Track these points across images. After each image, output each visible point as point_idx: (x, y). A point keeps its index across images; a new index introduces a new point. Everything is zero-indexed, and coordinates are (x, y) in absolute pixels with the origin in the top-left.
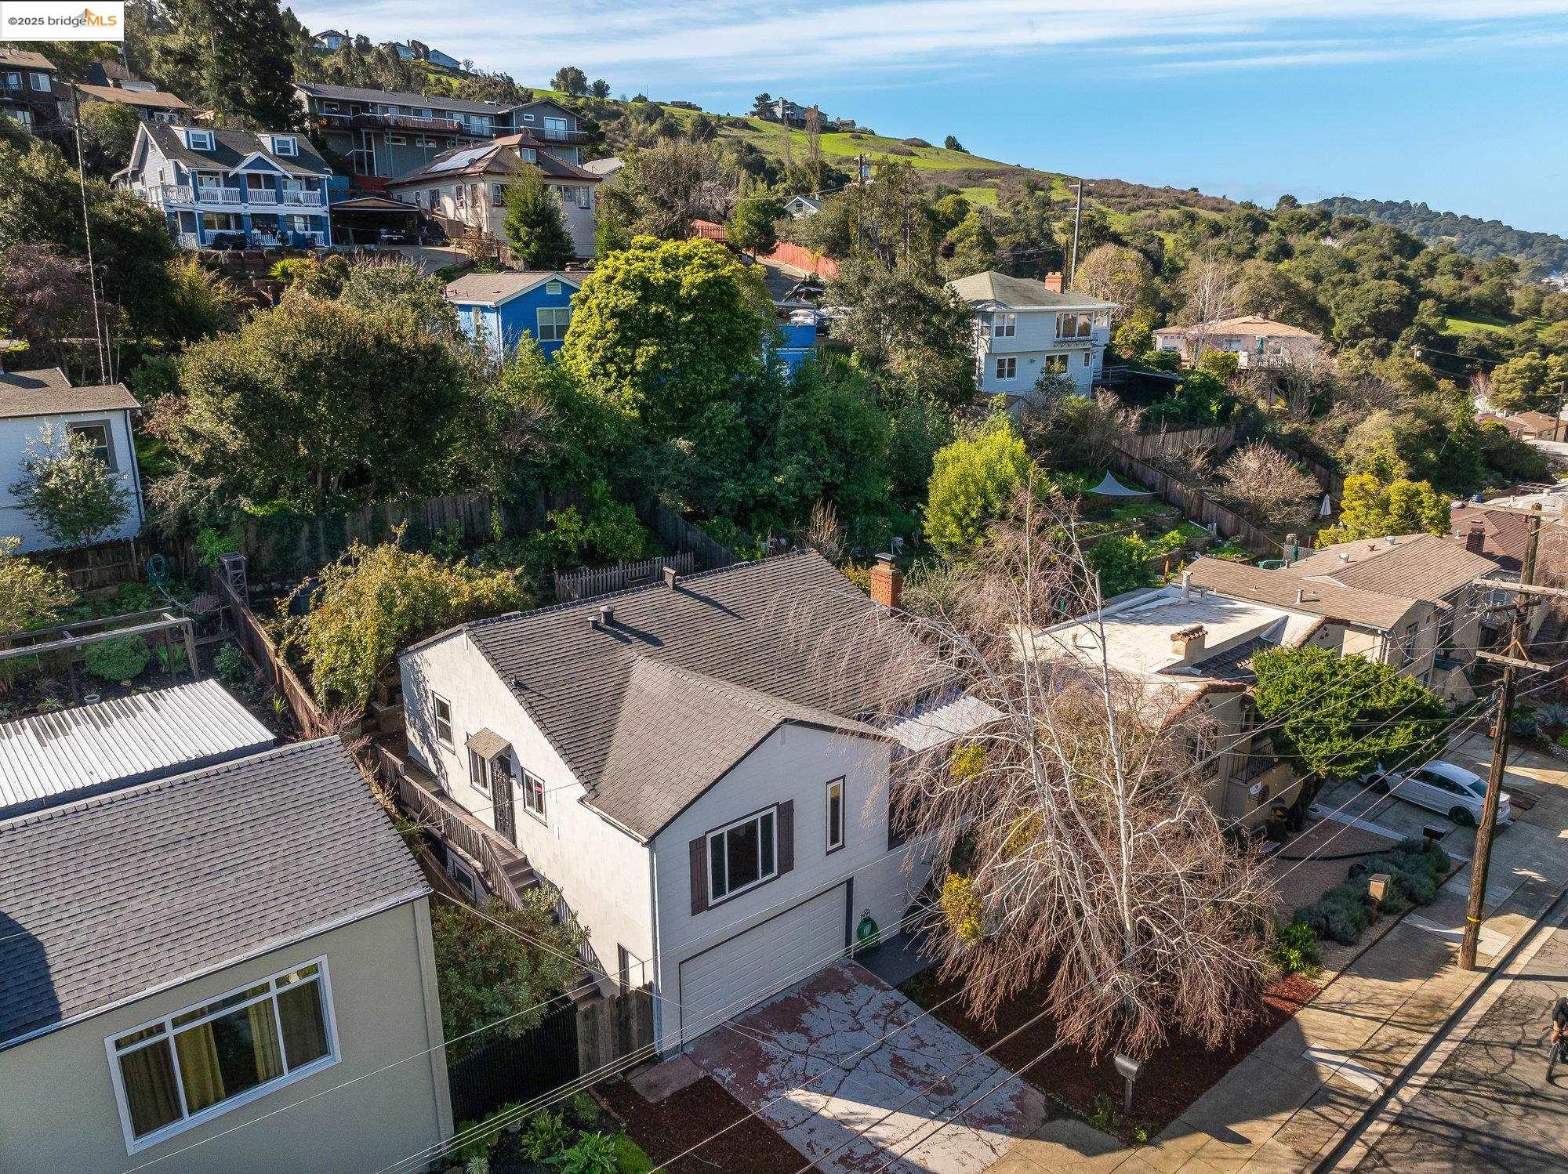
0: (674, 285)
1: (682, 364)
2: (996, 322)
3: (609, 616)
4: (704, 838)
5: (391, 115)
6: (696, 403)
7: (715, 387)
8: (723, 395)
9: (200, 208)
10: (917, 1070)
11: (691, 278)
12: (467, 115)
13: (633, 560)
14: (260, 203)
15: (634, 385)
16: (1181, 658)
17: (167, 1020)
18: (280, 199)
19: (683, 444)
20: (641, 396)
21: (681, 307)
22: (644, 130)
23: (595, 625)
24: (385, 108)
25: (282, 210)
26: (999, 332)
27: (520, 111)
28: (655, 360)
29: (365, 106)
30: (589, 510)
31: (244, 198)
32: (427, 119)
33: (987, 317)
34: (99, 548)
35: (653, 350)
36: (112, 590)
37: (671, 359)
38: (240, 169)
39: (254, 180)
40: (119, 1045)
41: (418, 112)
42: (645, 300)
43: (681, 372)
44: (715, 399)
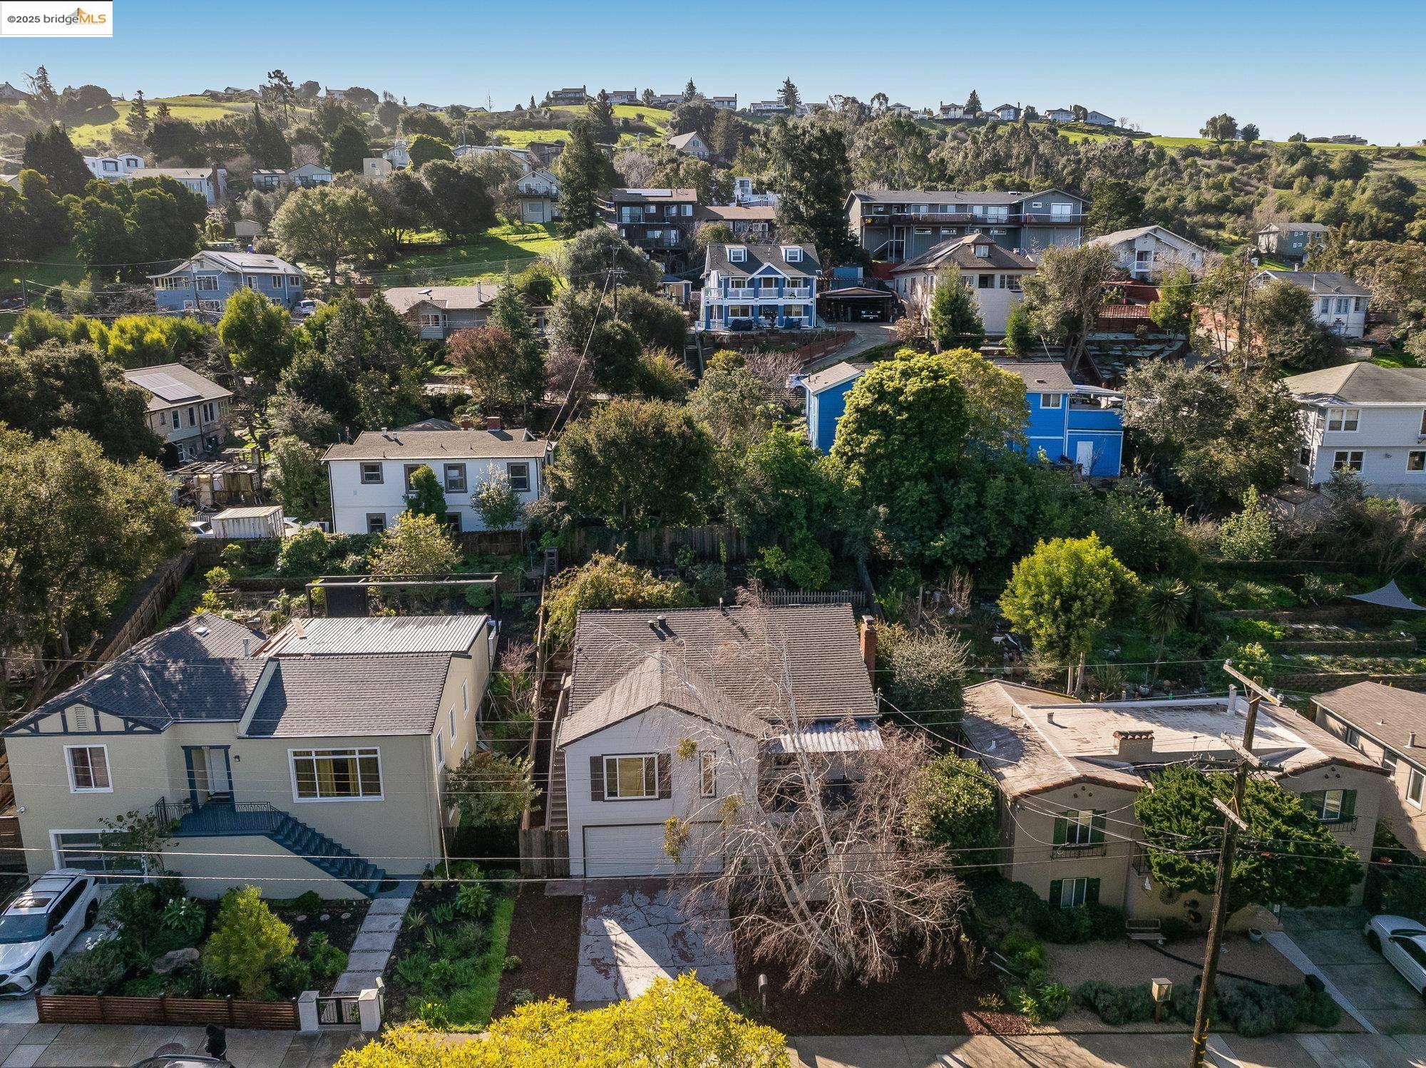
0: (899, 391)
1: (893, 450)
2: (1330, 416)
4: (601, 758)
5: (924, 211)
6: (897, 479)
7: (914, 470)
8: (914, 478)
10: (685, 943)
11: (913, 386)
12: (985, 207)
14: (768, 298)
15: (860, 462)
16: (1116, 752)
17: (315, 750)
18: (780, 294)
20: (862, 471)
21: (901, 408)
23: (652, 626)
24: (918, 206)
25: (781, 302)
26: (1335, 426)
27: (1029, 201)
28: (873, 447)
29: (901, 207)
30: (790, 550)
31: (756, 295)
32: (951, 211)
33: (1322, 411)
34: (505, 533)
35: (873, 439)
36: (508, 557)
37: (886, 447)
38: (755, 275)
40: (295, 754)
41: (944, 208)
42: (878, 401)
43: (889, 456)
44: (909, 478)
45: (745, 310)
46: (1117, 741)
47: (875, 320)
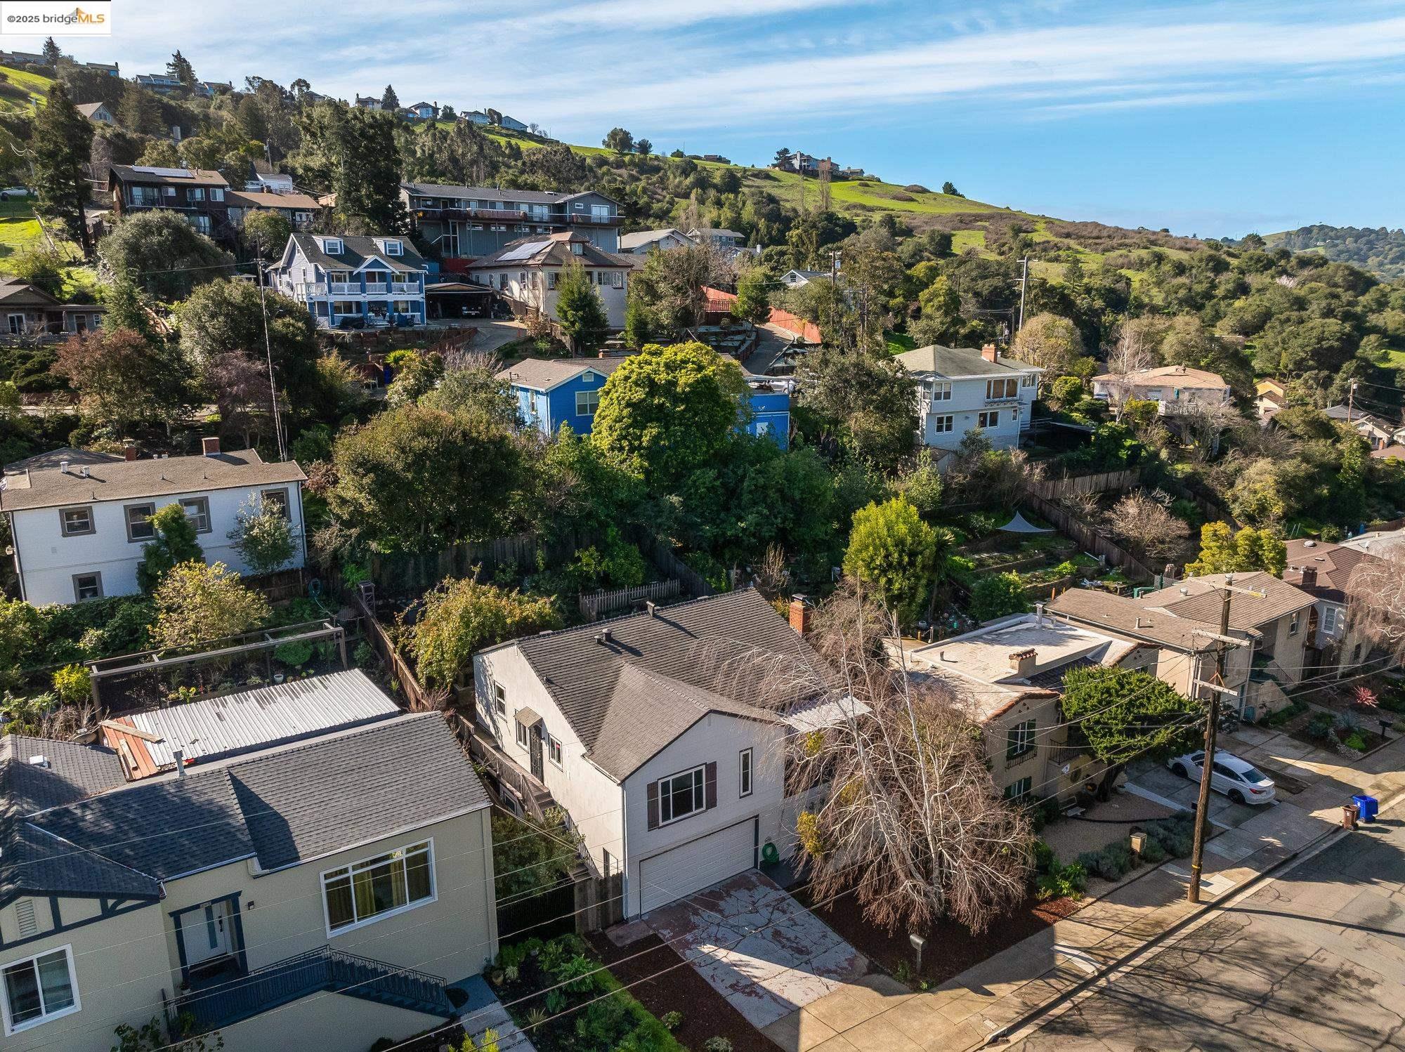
0: (673, 383)
1: (676, 442)
2: (934, 389)
3: (608, 635)
4: (656, 783)
5: (473, 209)
6: (686, 468)
7: (699, 458)
8: (705, 464)
9: (332, 299)
10: (788, 939)
11: (685, 379)
12: (531, 206)
13: (635, 585)
14: (375, 293)
15: (641, 456)
16: (1015, 672)
17: (350, 866)
18: (389, 290)
19: (675, 499)
20: (646, 464)
21: (676, 399)
22: (680, 182)
23: (599, 641)
24: (468, 202)
25: (390, 298)
26: (938, 397)
27: (572, 201)
28: (656, 439)
29: (452, 201)
30: (605, 550)
31: (363, 290)
32: (500, 209)
33: (928, 385)
34: (281, 574)
35: (655, 431)
36: (286, 603)
37: (668, 438)
38: (362, 269)
39: (371, 277)
40: (326, 877)
41: (493, 204)
42: (651, 394)
43: (674, 447)
44: (699, 466)
45: (348, 307)
46: (1016, 662)
47: (476, 317)
